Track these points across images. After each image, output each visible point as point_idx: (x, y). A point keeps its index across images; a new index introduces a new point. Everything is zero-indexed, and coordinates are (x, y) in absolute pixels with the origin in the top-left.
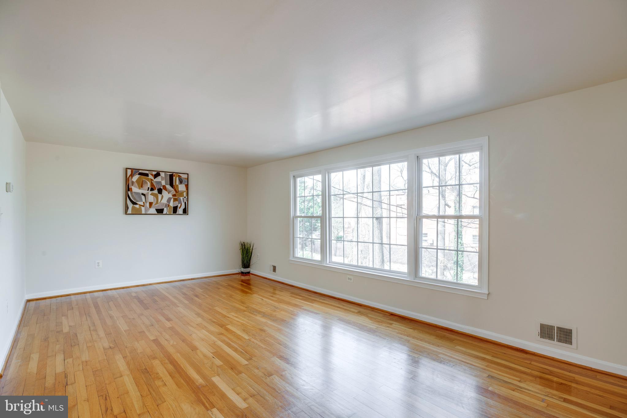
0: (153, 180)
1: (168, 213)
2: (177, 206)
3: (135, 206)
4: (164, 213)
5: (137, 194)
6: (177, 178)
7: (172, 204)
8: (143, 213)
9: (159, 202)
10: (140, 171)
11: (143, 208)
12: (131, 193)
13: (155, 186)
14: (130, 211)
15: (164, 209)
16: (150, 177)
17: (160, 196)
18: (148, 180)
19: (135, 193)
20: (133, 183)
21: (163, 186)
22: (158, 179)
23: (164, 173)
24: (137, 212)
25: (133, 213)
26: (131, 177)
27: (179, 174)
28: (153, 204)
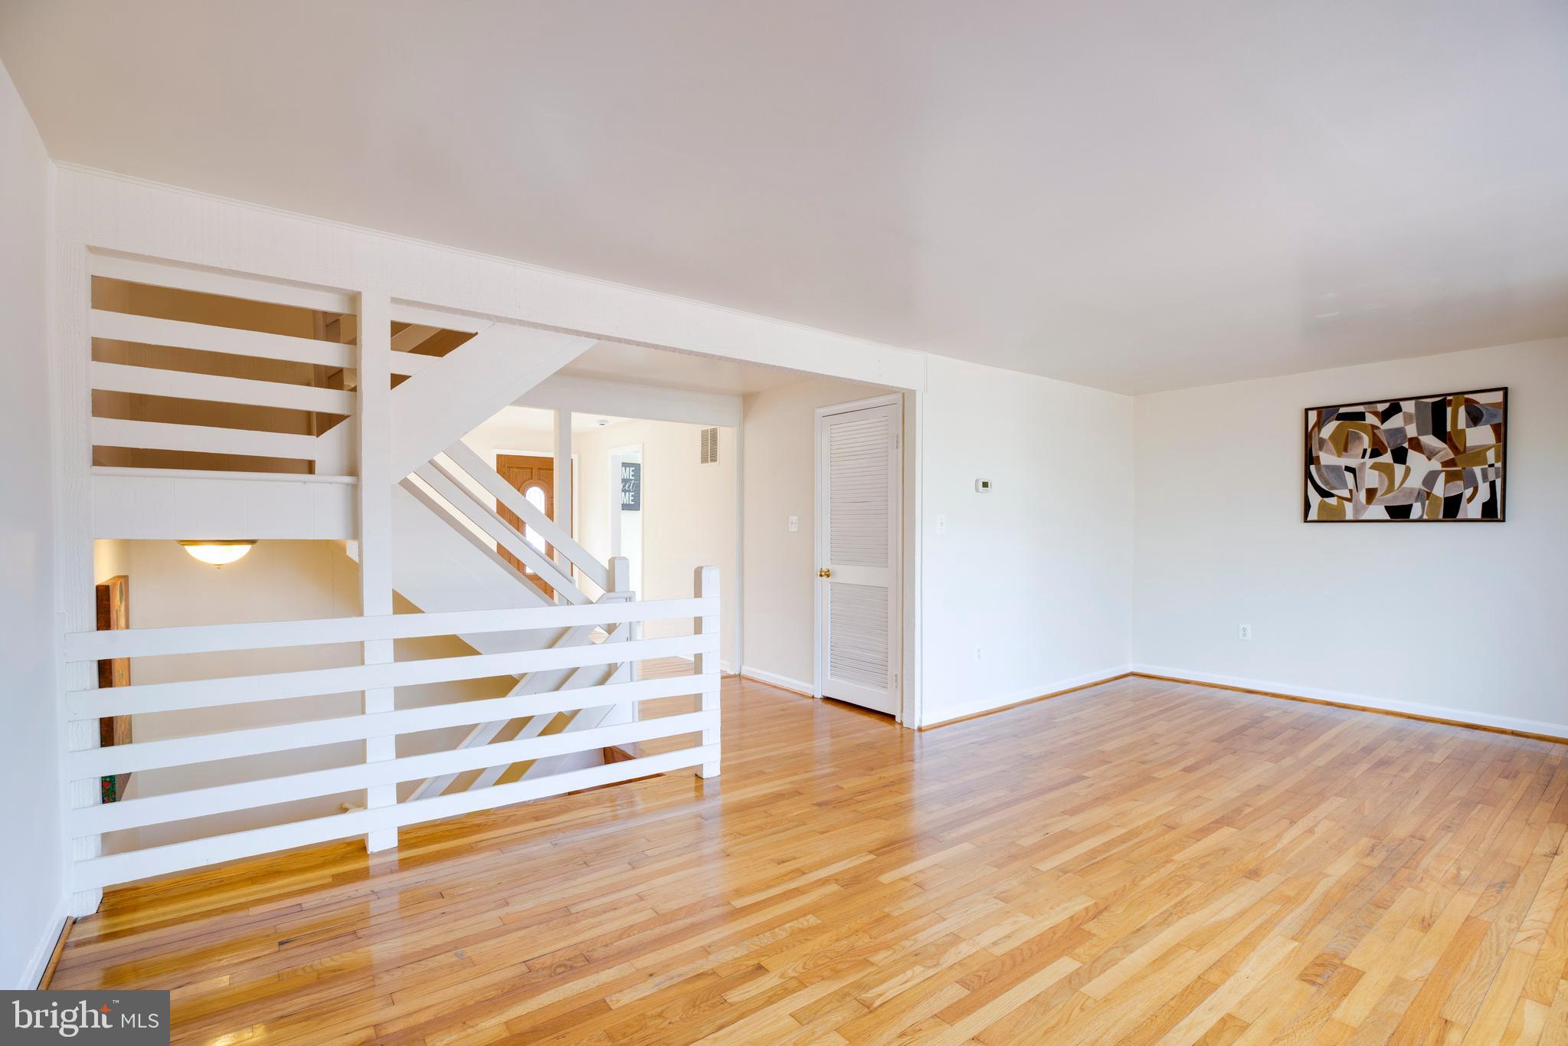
0: (1378, 428)
1: (1425, 517)
2: (1459, 497)
3: (1328, 500)
4: (1412, 517)
5: (1334, 469)
6: (1462, 411)
7: (1440, 490)
8: (1347, 518)
9: (1396, 486)
10: (1342, 410)
11: (1348, 506)
12: (1318, 470)
13: (1386, 444)
14: (1313, 514)
15: (1412, 505)
16: (1371, 419)
17: (1399, 469)
18: (1364, 429)
19: (1327, 467)
20: (1322, 442)
21: (1411, 440)
22: (1396, 421)
23: (1413, 402)
24: (1331, 517)
25: (1321, 519)
26: (1316, 429)
27: (1466, 396)
28: (1379, 494)
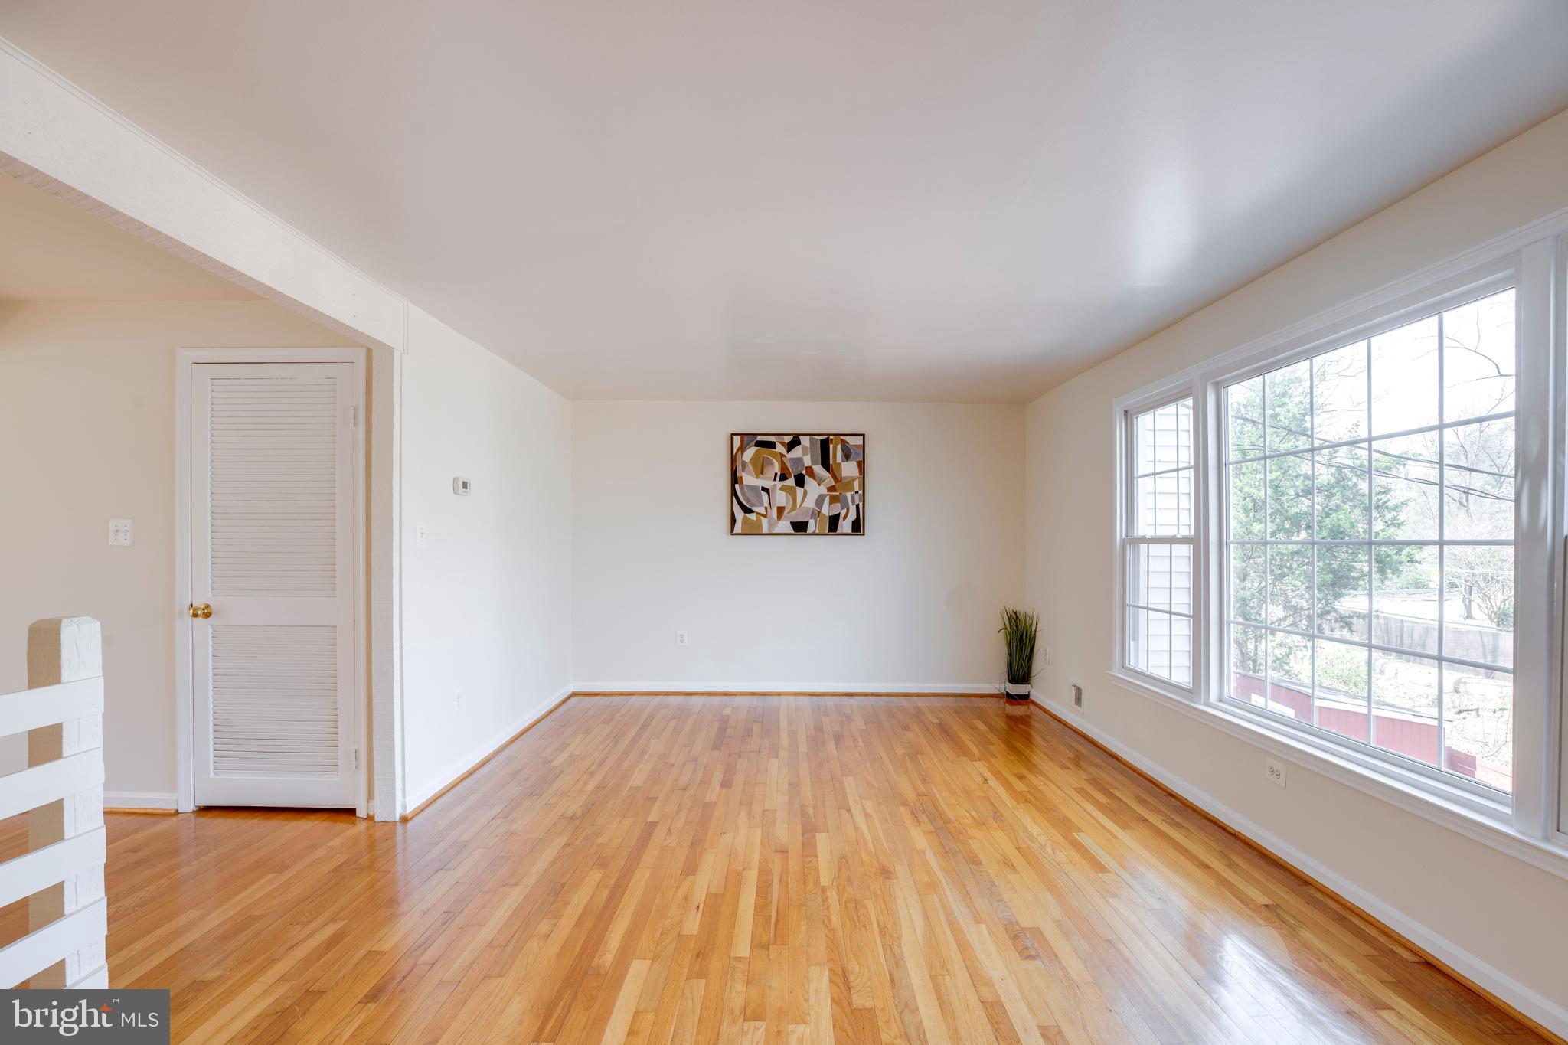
0: (785, 456)
1: (817, 531)
2: (839, 515)
3: (749, 515)
4: (808, 532)
5: (753, 488)
6: (839, 447)
7: (826, 510)
8: (764, 532)
9: (798, 505)
10: (759, 438)
11: (764, 521)
12: (742, 489)
13: (790, 469)
14: (738, 528)
15: (808, 521)
16: (780, 449)
17: (800, 491)
18: (775, 455)
19: (748, 486)
20: (744, 464)
21: (807, 468)
22: (797, 452)
23: (808, 437)
24: (753, 531)
25: (744, 532)
26: (740, 452)
27: (842, 437)
28: (786, 511)
